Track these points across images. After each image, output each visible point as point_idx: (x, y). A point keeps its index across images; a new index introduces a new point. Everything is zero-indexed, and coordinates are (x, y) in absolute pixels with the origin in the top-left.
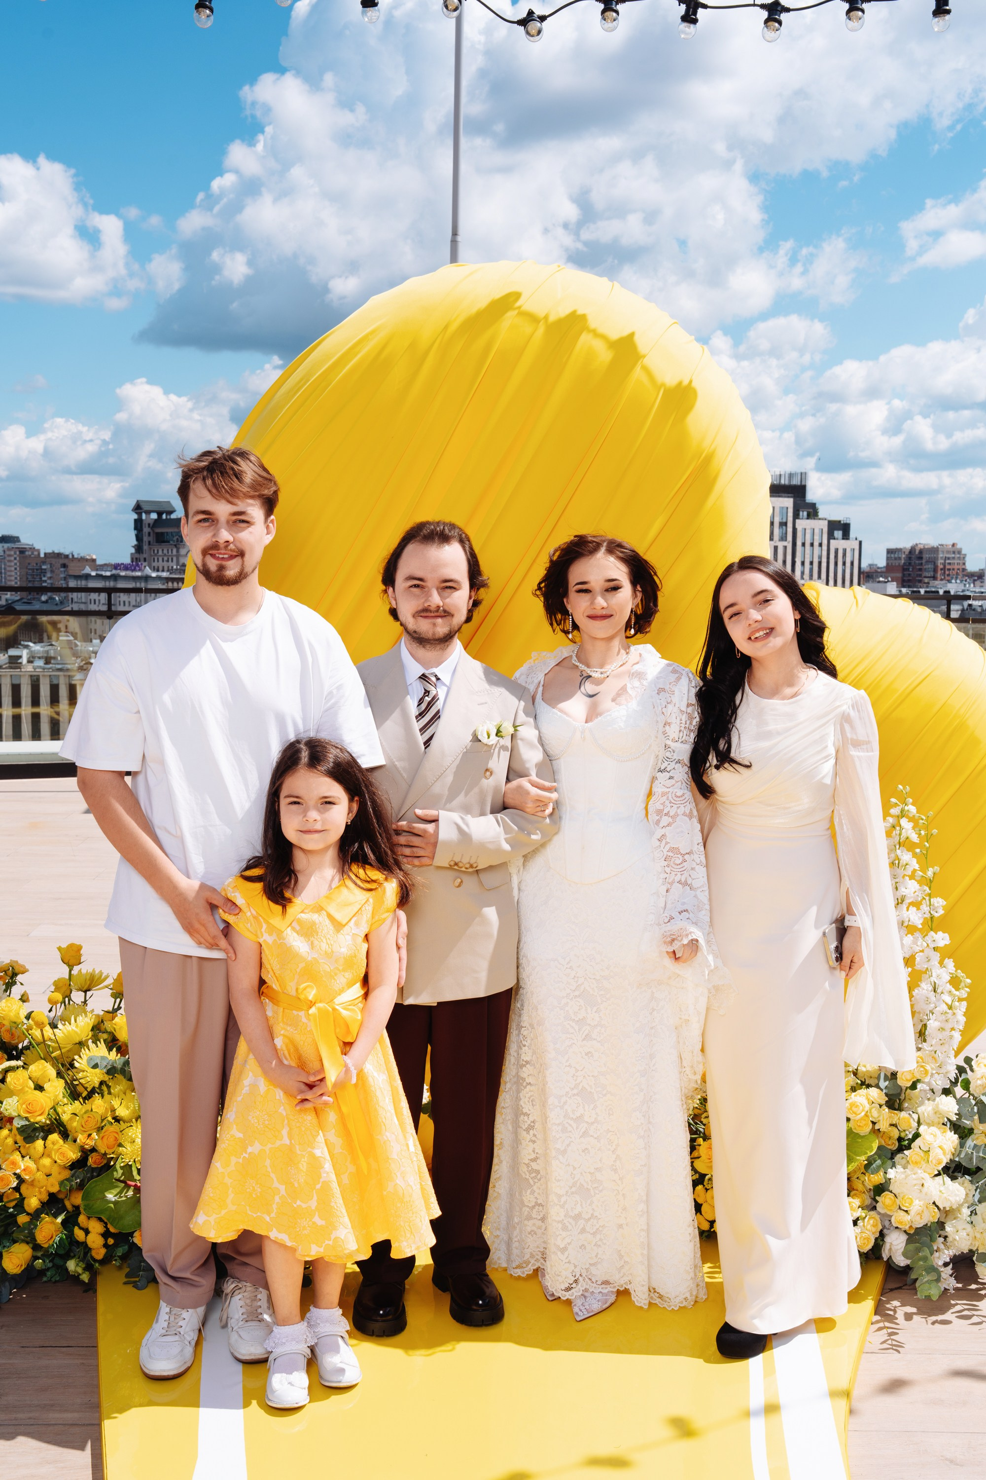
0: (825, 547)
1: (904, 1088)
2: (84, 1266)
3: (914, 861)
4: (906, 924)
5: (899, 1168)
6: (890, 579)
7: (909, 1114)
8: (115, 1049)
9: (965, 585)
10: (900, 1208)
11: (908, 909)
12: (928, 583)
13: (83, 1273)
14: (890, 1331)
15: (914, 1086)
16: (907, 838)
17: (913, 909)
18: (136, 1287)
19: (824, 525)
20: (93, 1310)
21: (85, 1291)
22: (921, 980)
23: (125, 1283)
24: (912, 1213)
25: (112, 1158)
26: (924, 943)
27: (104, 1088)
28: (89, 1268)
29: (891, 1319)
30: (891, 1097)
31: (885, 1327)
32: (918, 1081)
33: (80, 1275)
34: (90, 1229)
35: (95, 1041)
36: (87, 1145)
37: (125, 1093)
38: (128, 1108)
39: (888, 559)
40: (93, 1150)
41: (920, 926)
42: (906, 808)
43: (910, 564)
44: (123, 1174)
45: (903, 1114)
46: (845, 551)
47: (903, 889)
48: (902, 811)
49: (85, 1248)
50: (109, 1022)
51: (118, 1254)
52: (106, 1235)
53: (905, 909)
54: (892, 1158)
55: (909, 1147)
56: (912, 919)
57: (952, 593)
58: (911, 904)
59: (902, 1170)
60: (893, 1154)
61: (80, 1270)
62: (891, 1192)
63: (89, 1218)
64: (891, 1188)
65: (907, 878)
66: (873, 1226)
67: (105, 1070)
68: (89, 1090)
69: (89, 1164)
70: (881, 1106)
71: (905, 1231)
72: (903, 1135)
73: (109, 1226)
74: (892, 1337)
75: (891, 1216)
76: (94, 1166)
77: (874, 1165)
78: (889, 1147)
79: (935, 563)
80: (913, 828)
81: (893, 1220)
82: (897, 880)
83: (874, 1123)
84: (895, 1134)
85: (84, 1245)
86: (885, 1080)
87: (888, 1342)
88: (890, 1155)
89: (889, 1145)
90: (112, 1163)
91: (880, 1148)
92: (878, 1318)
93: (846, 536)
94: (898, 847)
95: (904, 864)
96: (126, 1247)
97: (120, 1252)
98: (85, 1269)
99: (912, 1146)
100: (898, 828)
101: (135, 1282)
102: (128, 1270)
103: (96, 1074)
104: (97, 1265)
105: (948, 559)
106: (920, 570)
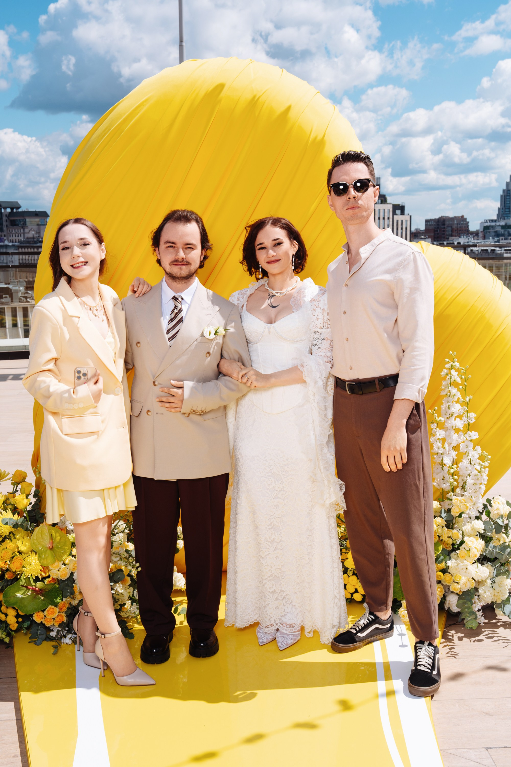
0: (391, 219)
1: (455, 517)
2: (6, 634)
3: (459, 393)
4: (454, 428)
5: (453, 560)
6: (427, 237)
7: (458, 531)
8: (17, 514)
9: (469, 239)
10: (454, 582)
11: (455, 420)
12: (448, 238)
13: (5, 638)
14: (450, 647)
15: (460, 516)
16: (455, 380)
17: (458, 420)
18: (35, 643)
19: (390, 207)
20: (12, 658)
21: (7, 648)
22: (462, 458)
23: (29, 642)
24: (461, 584)
25: (19, 574)
26: (464, 438)
27: (11, 535)
28: (9, 635)
29: (451, 641)
30: (448, 522)
31: (447, 645)
32: (463, 513)
33: (4, 639)
34: (8, 614)
35: (5, 509)
36: (4, 567)
37: (23, 538)
38: (26, 546)
39: (426, 225)
40: (7, 570)
41: (462, 429)
42: (454, 364)
43: (438, 228)
44: (25, 583)
45: (455, 531)
46: (402, 221)
47: (453, 409)
48: (452, 366)
49: (6, 624)
50: (12, 499)
51: (25, 627)
52: (17, 616)
53: (454, 419)
54: (449, 555)
55: (458, 549)
56: (457, 425)
57: (462, 244)
58: (456, 417)
59: (455, 561)
60: (449, 553)
61: (4, 636)
62: (449, 573)
63: (7, 607)
64: (449, 571)
65: (455, 403)
66: (440, 592)
67: (12, 526)
68: (3, 537)
69: (5, 578)
70: (443, 527)
71: (457, 594)
72: (454, 542)
73: (19, 611)
74: (452, 650)
75: (449, 586)
76: (8, 579)
77: (440, 559)
78: (447, 549)
79: (452, 227)
80: (458, 375)
81: (450, 588)
82: (449, 404)
83: (439, 537)
84: (450, 542)
85: (5, 622)
86: (445, 513)
87: (450, 653)
88: (448, 553)
89: (447, 548)
90: (19, 577)
91: (443, 550)
92: (444, 640)
93: (403, 213)
94: (449, 386)
95: (453, 395)
96: (29, 623)
97: (26, 625)
98: (6, 636)
99: (461, 548)
100: (449, 375)
101: (35, 641)
102: (30, 635)
103: (7, 528)
104: (13, 633)
105: (459, 225)
106: (444, 231)
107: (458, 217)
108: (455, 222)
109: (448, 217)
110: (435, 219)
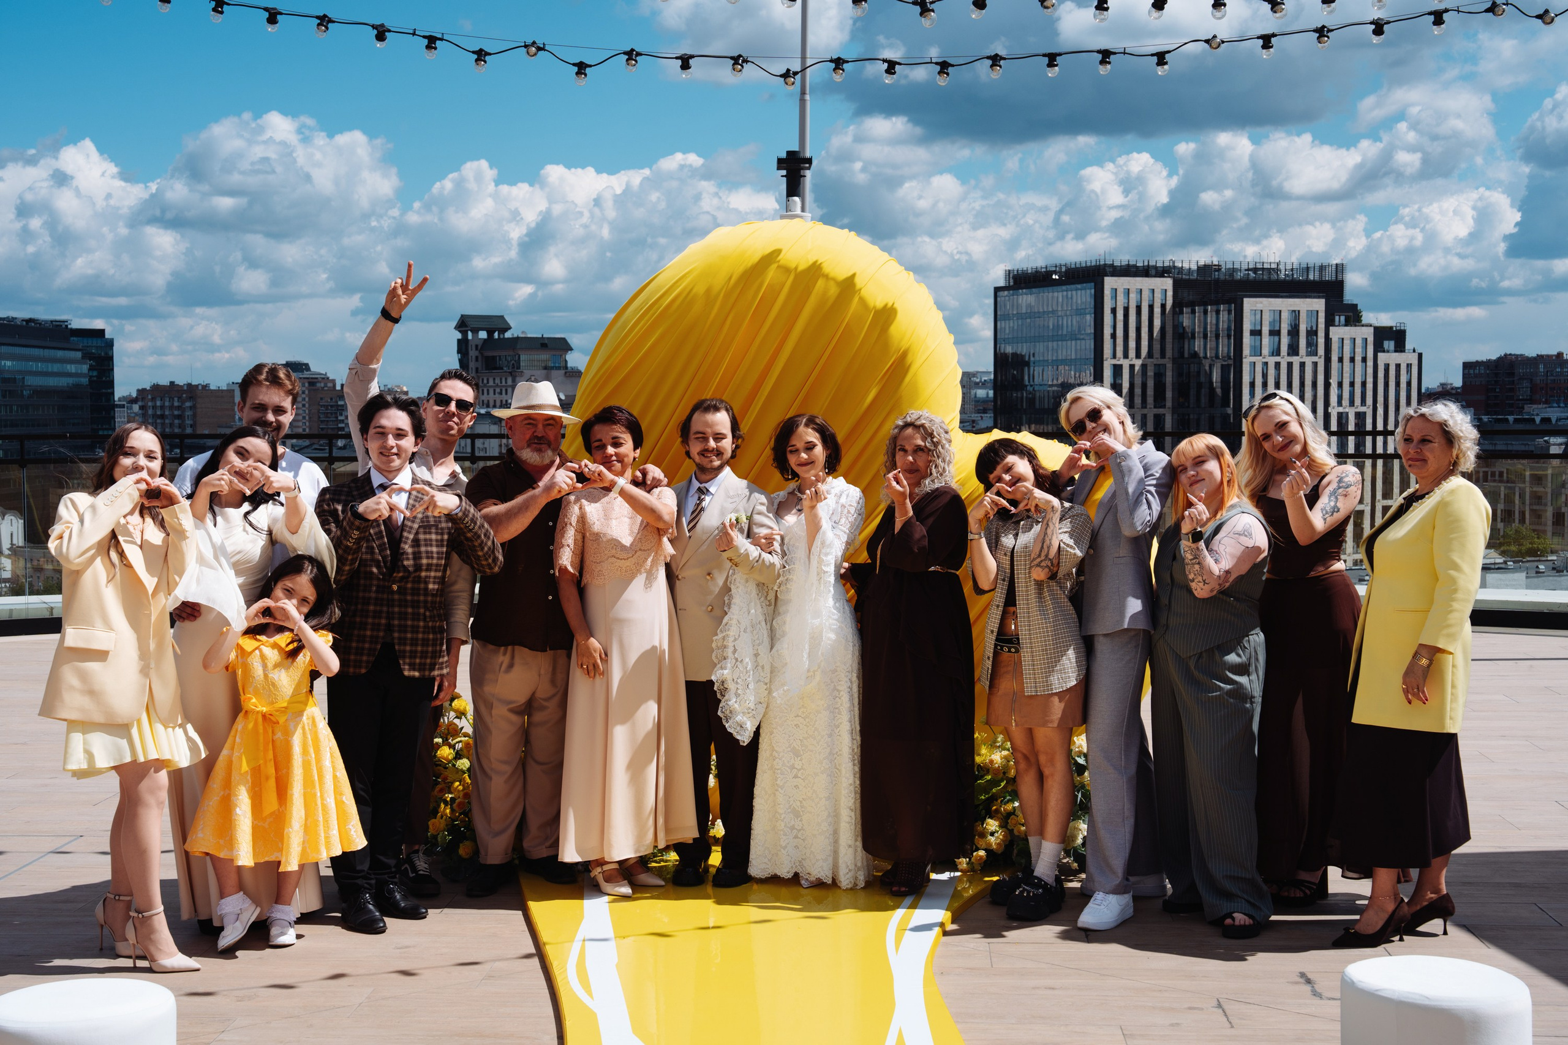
0: (1370, 363)
12: (1523, 408)
19: (1369, 333)
39: (1465, 376)
43: (1496, 382)
46: (1398, 366)
57: (1553, 421)
79: (1531, 380)
93: (1400, 347)
105: (1552, 375)
106: (1512, 390)
107: (1548, 356)
108: (1541, 367)
109: (1521, 355)
110: (1489, 361)
